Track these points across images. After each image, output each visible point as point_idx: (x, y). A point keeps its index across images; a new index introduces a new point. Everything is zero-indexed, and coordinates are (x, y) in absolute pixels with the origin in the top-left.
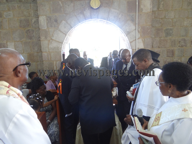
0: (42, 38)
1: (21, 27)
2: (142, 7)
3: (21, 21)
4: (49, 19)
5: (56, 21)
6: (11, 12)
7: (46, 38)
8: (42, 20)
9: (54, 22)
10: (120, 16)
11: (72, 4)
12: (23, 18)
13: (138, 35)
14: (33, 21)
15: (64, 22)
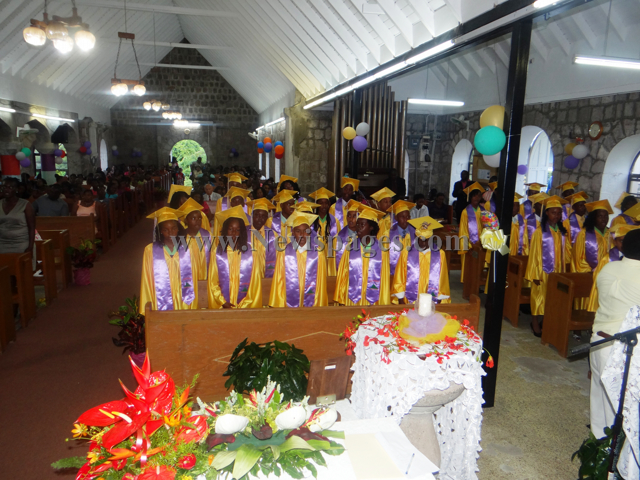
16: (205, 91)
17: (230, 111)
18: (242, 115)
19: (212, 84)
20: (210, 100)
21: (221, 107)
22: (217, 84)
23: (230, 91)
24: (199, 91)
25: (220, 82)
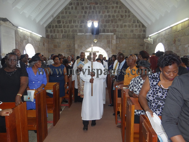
0: (76, 52)
1: (67, 47)
2: (112, 42)
3: (67, 45)
4: (79, 45)
5: (81, 46)
6: (64, 42)
7: (77, 52)
8: (76, 46)
9: (80, 47)
10: (104, 45)
11: (87, 41)
12: (68, 44)
13: (111, 52)
14: (72, 45)
15: (84, 47)
16: (108, 12)
17: (125, 26)
18: (134, 28)
19: (113, 7)
20: (111, 18)
21: (120, 23)
22: (117, 7)
23: (126, 12)
24: (104, 12)
25: (119, 6)
